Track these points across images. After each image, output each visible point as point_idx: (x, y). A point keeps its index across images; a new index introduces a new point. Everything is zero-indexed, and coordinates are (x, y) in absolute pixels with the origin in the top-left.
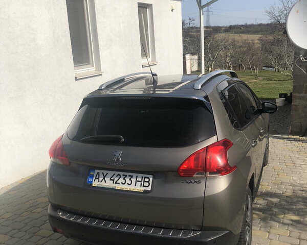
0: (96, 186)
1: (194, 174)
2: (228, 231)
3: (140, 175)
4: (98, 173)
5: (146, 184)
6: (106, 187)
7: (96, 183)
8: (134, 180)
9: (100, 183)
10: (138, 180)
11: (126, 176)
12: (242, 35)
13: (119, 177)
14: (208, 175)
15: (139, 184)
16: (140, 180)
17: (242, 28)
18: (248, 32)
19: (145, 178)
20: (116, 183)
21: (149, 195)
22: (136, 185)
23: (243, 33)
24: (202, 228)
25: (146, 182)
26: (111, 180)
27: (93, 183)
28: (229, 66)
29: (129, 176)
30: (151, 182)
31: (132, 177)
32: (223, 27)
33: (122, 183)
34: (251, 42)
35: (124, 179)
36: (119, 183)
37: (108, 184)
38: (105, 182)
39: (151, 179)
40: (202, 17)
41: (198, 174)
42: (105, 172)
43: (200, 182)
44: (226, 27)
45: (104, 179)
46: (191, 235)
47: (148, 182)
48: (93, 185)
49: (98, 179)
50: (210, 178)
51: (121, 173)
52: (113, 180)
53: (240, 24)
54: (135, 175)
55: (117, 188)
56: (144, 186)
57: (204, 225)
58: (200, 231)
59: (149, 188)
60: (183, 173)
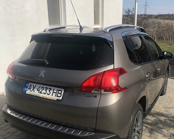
0: (28, 93)
1: (92, 90)
2: (115, 135)
3: (56, 89)
4: (31, 85)
5: (59, 95)
6: (34, 95)
7: (28, 92)
8: (52, 92)
9: (31, 92)
10: (54, 91)
11: (47, 88)
12: (166, 20)
13: (43, 88)
14: (103, 92)
15: (54, 94)
16: (56, 92)
17: (166, 16)
18: (169, 19)
19: (59, 90)
20: (40, 93)
21: (60, 103)
22: (52, 95)
23: (166, 19)
24: (96, 131)
25: (59, 93)
26: (37, 90)
27: (27, 91)
28: (154, 37)
29: (49, 88)
30: (62, 94)
31: (51, 89)
32: (154, 15)
33: (44, 93)
34: (171, 24)
35: (46, 90)
36: (42, 93)
37: (36, 93)
38: (34, 92)
39: (63, 92)
40: (137, 4)
41: (95, 91)
42: (35, 85)
43: (96, 97)
44: (156, 15)
45: (34, 89)
46: (87, 134)
47: (61, 94)
48: (26, 93)
49: (30, 89)
50: (104, 94)
51: (45, 86)
52: (39, 91)
53: (165, 14)
54: (53, 88)
55: (40, 96)
56: (57, 96)
57: (97, 128)
58: (94, 132)
59: (60, 98)
60: (84, 89)
